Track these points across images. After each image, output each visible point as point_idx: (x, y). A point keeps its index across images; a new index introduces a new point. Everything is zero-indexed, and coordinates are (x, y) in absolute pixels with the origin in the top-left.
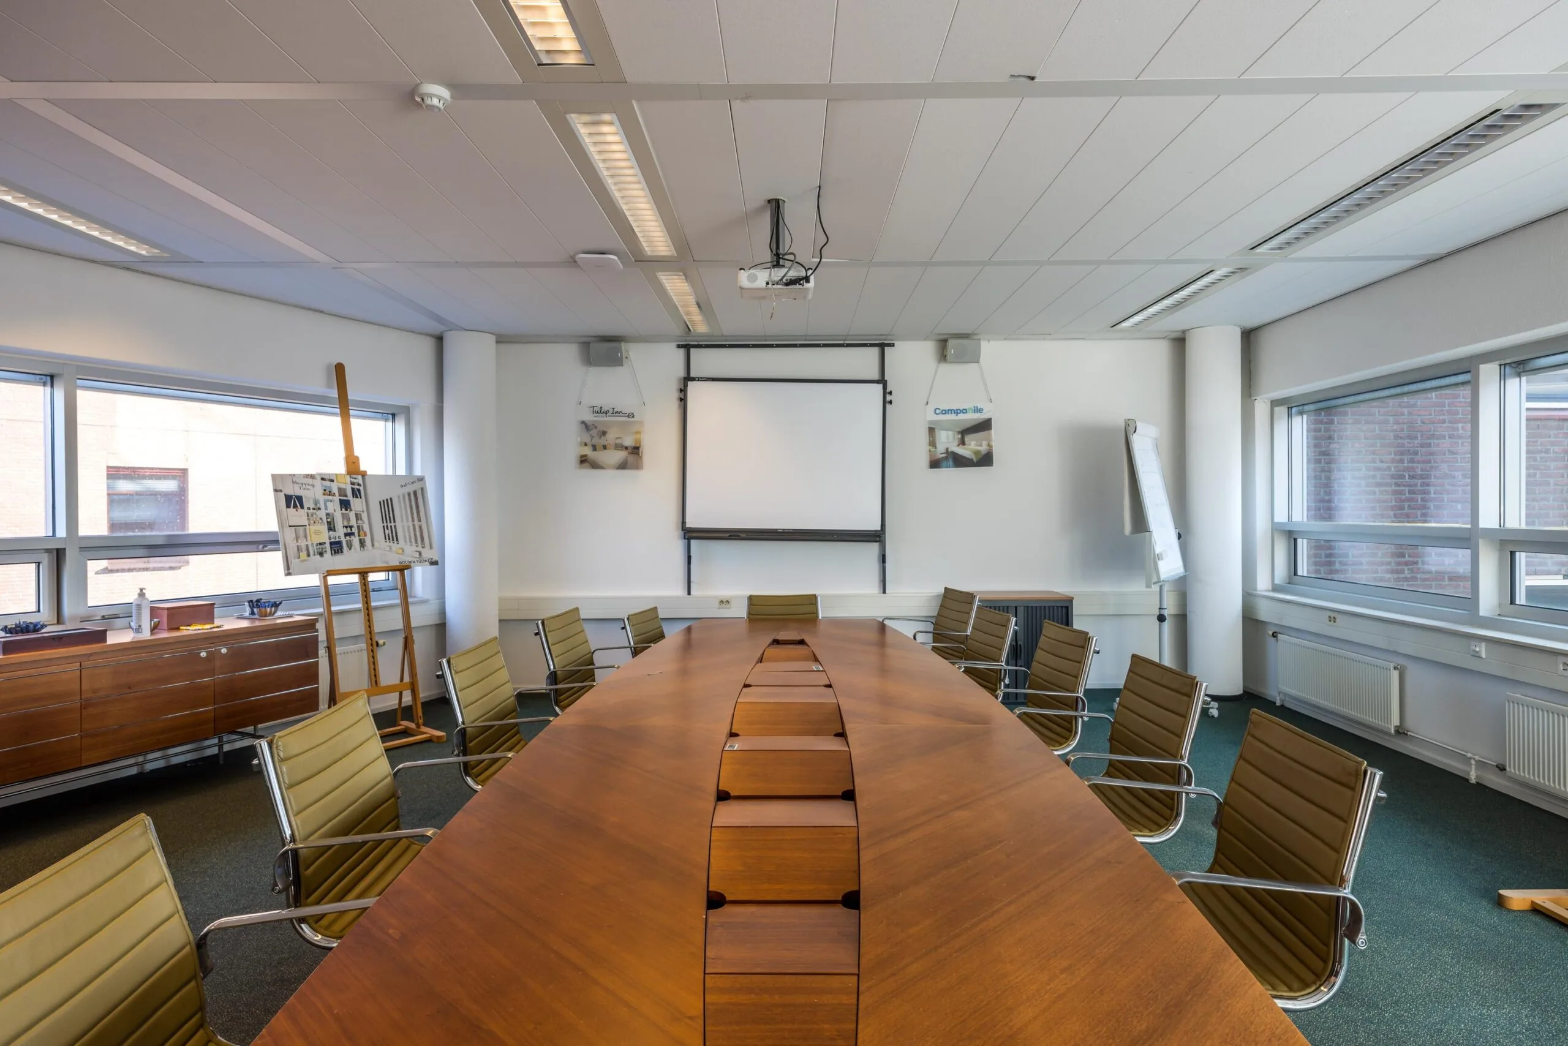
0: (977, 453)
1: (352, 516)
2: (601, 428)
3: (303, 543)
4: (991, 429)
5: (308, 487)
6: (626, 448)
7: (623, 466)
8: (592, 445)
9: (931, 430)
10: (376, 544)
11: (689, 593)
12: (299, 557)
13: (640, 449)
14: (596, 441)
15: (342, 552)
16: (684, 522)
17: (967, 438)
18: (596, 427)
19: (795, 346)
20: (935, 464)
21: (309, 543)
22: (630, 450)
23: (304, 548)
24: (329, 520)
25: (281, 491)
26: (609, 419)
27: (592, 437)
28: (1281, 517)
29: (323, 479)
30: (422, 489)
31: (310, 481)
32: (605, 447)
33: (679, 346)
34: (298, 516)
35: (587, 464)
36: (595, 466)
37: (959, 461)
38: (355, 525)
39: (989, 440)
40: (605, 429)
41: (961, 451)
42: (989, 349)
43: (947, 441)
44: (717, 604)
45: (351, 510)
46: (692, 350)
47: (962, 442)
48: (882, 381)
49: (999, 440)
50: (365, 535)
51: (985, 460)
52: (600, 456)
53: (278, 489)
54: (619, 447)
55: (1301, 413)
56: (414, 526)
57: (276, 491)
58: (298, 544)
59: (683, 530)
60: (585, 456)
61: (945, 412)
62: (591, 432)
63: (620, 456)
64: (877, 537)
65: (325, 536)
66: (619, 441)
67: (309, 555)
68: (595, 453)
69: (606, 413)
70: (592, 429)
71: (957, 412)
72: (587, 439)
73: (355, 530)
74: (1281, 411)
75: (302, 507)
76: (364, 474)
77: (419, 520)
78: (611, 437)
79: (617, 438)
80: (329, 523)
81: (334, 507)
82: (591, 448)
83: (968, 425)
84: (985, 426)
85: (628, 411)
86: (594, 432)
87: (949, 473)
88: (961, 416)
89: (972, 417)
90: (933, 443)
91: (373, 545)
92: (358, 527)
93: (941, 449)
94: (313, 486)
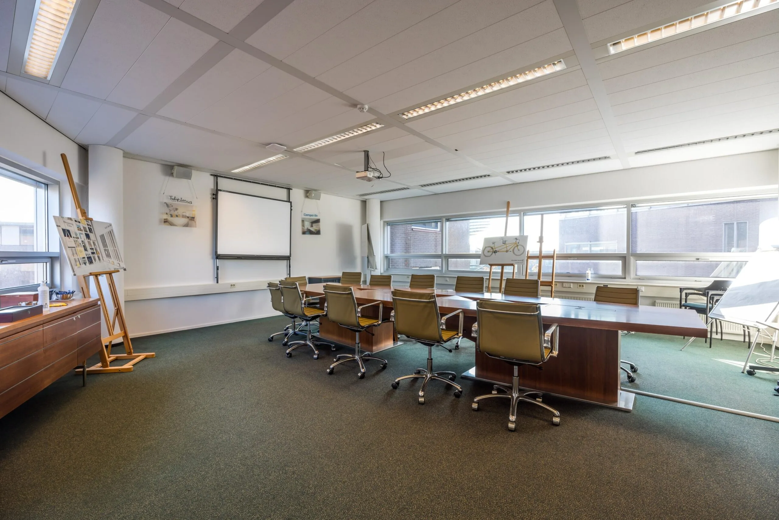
0: (316, 230)
1: (92, 242)
2: (175, 207)
3: (76, 257)
4: (320, 222)
5: (70, 225)
6: (188, 217)
7: (187, 225)
8: (170, 214)
9: (303, 221)
10: (104, 258)
11: (217, 282)
12: (77, 265)
13: (195, 218)
14: (172, 212)
15: (93, 263)
16: (216, 252)
17: (314, 225)
18: (172, 206)
19: (267, 185)
20: (304, 233)
21: (79, 257)
22: (190, 218)
23: (77, 260)
24: (84, 245)
25: (60, 226)
26: (179, 203)
27: (170, 211)
28: (386, 253)
29: (76, 221)
30: (112, 230)
31: (70, 221)
32: (177, 216)
33: (212, 175)
34: (70, 242)
35: (168, 223)
36: (172, 224)
37: (311, 233)
38: (94, 248)
39: (319, 226)
40: (177, 208)
41: (312, 229)
42: (323, 196)
43: (307, 225)
44: (229, 286)
45: (91, 240)
46: (219, 178)
47: (312, 226)
48: (289, 201)
49: (322, 226)
50: (99, 254)
51: (318, 232)
52: (174, 220)
53: (58, 225)
54: (184, 216)
55: (389, 225)
56: (114, 249)
57: (57, 226)
58: (74, 258)
59: (215, 255)
60: (167, 219)
61: (307, 215)
62: (170, 208)
63: (184, 221)
64: (287, 258)
65: (84, 254)
66: (184, 214)
67: (80, 264)
68: (171, 218)
69: (178, 200)
70: (170, 207)
71: (311, 216)
72: (168, 211)
73: (95, 251)
74: (386, 224)
75: (71, 237)
76: (91, 220)
77: (115, 247)
78: (180, 212)
79: (183, 212)
80: (84, 246)
81: (84, 237)
82: (170, 216)
83: (314, 220)
84: (318, 221)
85: (189, 201)
86: (171, 208)
87: (308, 237)
88: (312, 217)
89: (315, 218)
90: (303, 226)
91: (103, 260)
92: (95, 249)
93: (306, 227)
94: (73, 224)
